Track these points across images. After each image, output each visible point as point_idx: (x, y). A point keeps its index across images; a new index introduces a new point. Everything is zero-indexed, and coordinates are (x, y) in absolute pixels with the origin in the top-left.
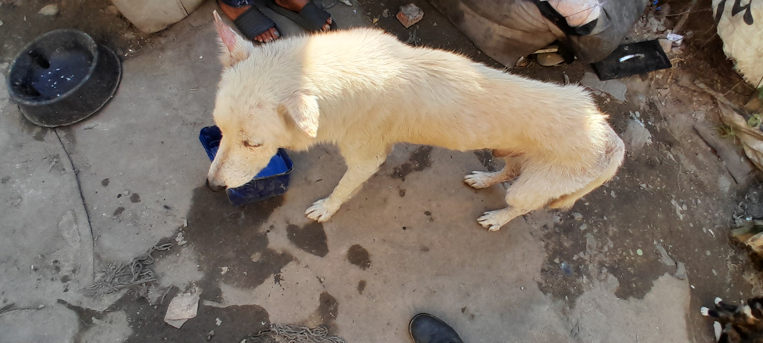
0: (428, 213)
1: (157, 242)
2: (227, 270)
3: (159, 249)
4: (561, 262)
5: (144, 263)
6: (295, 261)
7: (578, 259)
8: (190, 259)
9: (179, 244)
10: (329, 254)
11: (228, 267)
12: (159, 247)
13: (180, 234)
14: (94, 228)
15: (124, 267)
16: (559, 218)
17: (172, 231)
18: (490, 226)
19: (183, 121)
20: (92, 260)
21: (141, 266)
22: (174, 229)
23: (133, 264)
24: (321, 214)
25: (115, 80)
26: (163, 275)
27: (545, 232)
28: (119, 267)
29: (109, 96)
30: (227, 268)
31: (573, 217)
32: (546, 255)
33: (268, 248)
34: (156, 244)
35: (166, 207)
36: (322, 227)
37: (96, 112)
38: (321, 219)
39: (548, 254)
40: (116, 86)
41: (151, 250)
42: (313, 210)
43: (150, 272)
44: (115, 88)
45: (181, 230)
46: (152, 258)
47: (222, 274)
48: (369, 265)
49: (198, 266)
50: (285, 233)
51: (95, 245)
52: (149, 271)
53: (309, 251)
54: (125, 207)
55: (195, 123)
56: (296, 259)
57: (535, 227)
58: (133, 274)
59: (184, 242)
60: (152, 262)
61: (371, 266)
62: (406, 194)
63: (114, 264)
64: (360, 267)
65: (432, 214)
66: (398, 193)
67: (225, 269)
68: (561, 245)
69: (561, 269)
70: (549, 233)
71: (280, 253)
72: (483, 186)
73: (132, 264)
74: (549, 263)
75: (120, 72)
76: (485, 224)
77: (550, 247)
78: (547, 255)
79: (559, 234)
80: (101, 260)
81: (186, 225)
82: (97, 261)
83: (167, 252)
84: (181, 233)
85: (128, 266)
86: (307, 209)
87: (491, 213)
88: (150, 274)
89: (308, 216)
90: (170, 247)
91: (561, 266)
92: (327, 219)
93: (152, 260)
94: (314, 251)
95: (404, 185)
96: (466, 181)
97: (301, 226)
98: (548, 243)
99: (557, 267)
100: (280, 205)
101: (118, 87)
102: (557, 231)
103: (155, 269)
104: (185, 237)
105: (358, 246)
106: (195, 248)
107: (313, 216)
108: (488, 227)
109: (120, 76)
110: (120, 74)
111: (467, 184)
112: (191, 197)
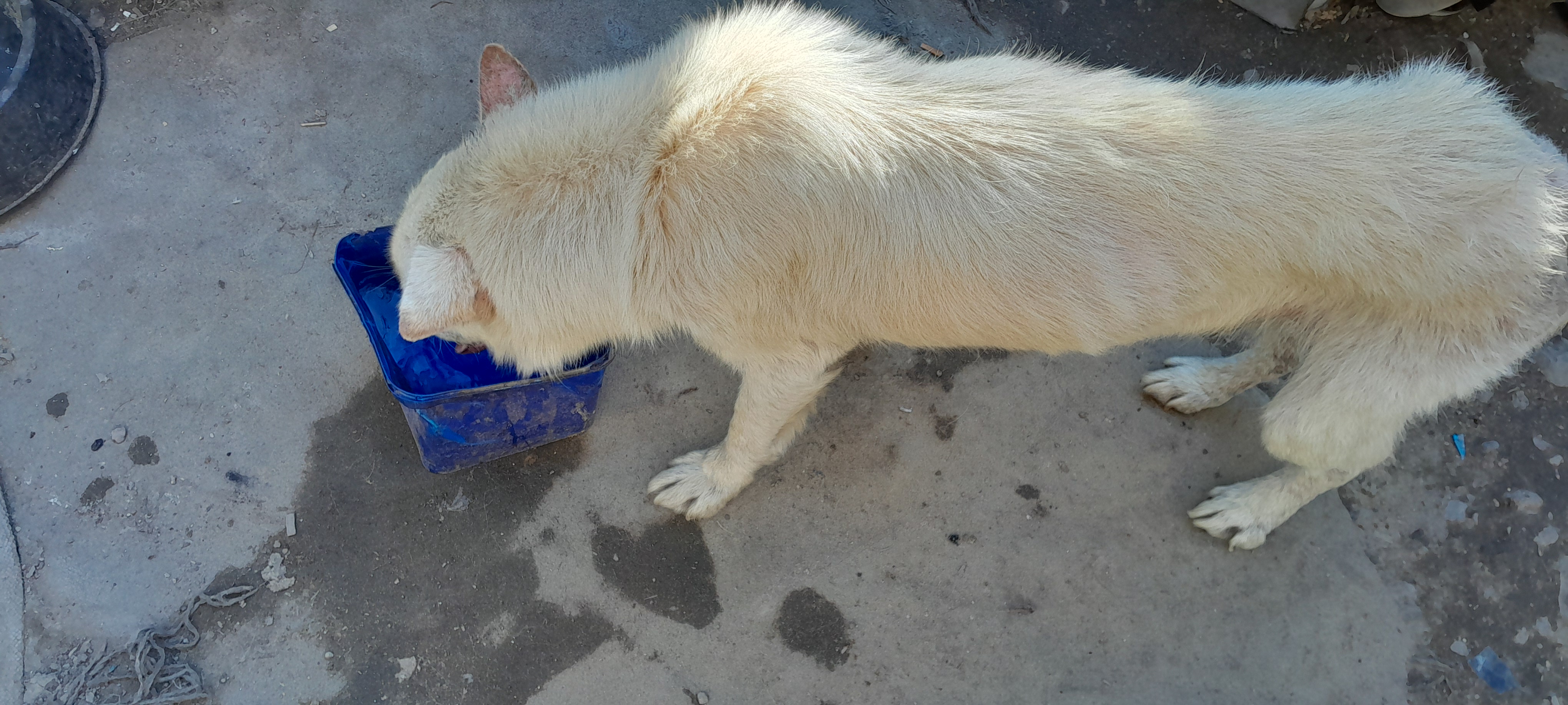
0: (1028, 492)
1: (207, 584)
2: (414, 668)
3: (215, 604)
4: (1474, 652)
5: (171, 647)
6: (619, 639)
7: (1532, 642)
8: (303, 633)
9: (274, 587)
10: (721, 618)
11: (417, 659)
12: (212, 597)
13: (275, 559)
14: (24, 540)
15: (114, 657)
16: (1463, 507)
17: (250, 547)
18: (1234, 531)
19: (282, 220)
20: (20, 637)
21: (162, 652)
22: (257, 543)
23: (140, 648)
24: (696, 495)
25: (86, 102)
26: (226, 679)
27: (1417, 555)
28: (97, 657)
29: (67, 150)
30: (413, 660)
31: (1509, 505)
32: (1422, 627)
33: (539, 598)
34: (204, 587)
35: (234, 477)
36: (699, 533)
37: (28, 197)
38: (695, 511)
39: (1430, 624)
40: (89, 120)
41: (190, 604)
42: (671, 480)
43: (187, 673)
44: (86, 125)
45: (277, 544)
46: (195, 631)
47: (400, 681)
48: (847, 655)
49: (328, 655)
50: (588, 553)
51: (28, 590)
52: (184, 671)
53: (661, 608)
54: (114, 476)
55: (316, 225)
56: (621, 634)
57: (1386, 538)
58: (140, 677)
59: (288, 582)
60: (194, 643)
61: (850, 660)
62: (957, 431)
63: (85, 647)
64: (818, 661)
65: (1043, 495)
66: (931, 428)
67: (408, 666)
68: (1472, 595)
69: (1474, 675)
70: (1431, 558)
71: (574, 614)
72: (1206, 401)
73: (136, 645)
74: (1433, 655)
75: (98, 78)
76: (1216, 526)
77: (1437, 605)
78: (1428, 629)
79: (1467, 560)
80: (47, 636)
81: (291, 531)
82: (32, 641)
83: (237, 614)
84: (278, 555)
85: (124, 653)
86: (651, 478)
87: (1232, 492)
88: (187, 678)
89: (657, 499)
90: (244, 596)
91: (1476, 663)
92: (715, 511)
93: (193, 634)
94: (673, 608)
95: (948, 405)
96: (1151, 389)
97: (637, 532)
98: (1430, 590)
99: (1462, 667)
100: (572, 468)
101: (93, 121)
102: (1458, 551)
103: (201, 664)
104: (290, 567)
105: (810, 595)
106: (318, 600)
107: (673, 500)
108: (1226, 536)
109: (98, 91)
110: (97, 85)
111: (1152, 399)
112: (308, 444)
